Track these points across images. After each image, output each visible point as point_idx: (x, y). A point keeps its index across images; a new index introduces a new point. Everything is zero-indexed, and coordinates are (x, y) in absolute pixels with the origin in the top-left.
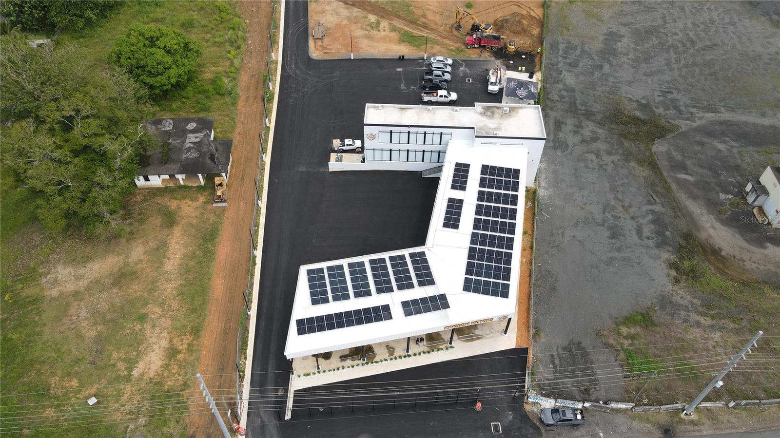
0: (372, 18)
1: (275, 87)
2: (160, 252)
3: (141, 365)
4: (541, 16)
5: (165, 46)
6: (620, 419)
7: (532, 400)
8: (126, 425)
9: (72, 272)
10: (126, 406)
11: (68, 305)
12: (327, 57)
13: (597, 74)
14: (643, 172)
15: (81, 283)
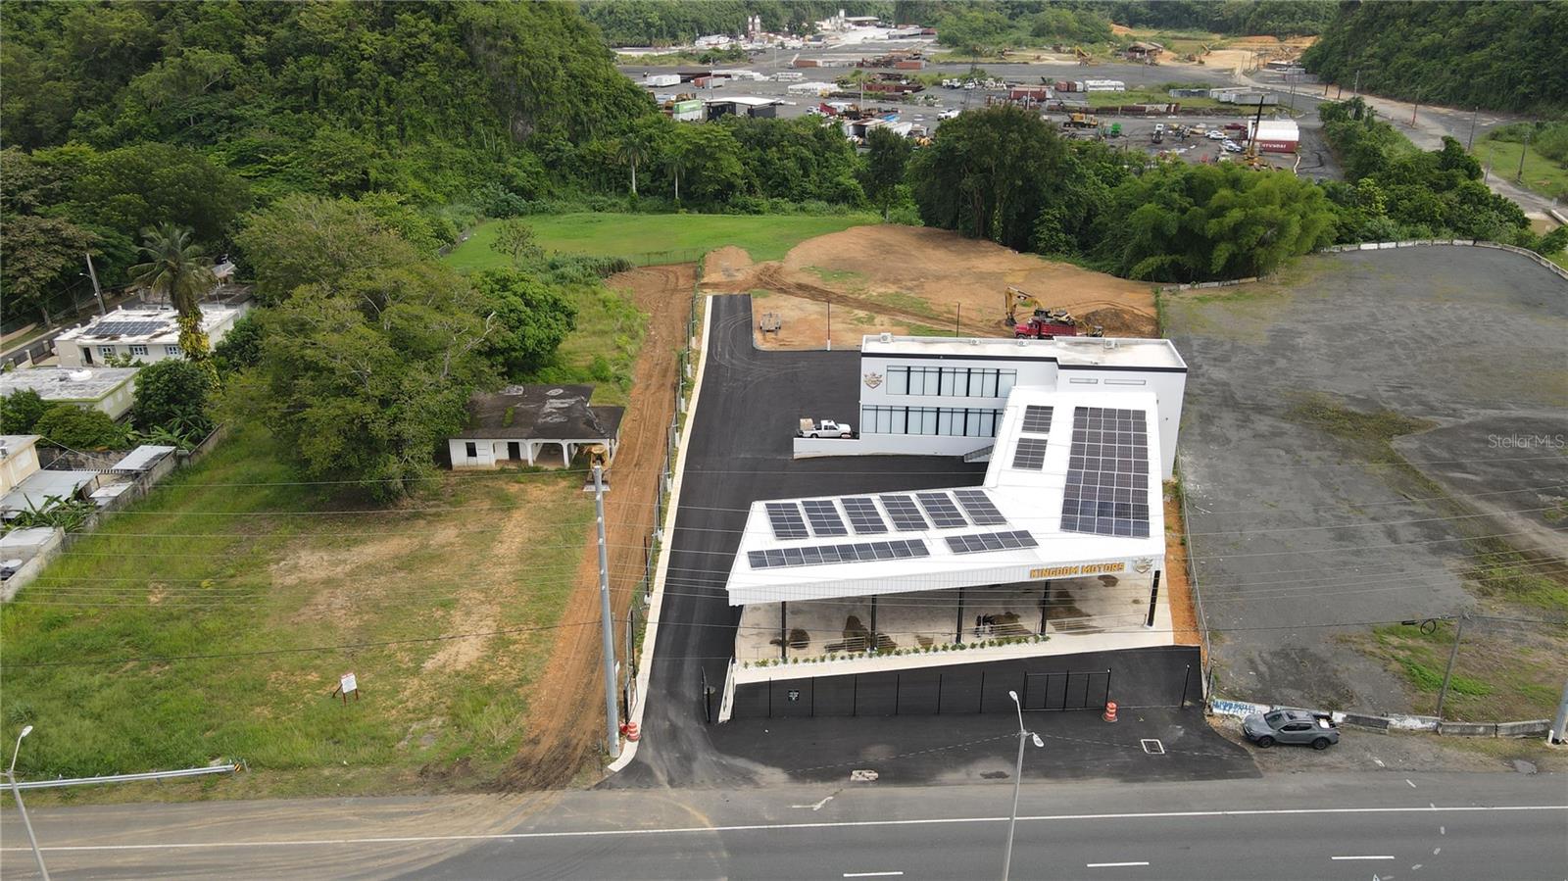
0: (861, 313)
1: (698, 375)
2: (487, 536)
3: (441, 656)
4: (1155, 316)
5: (524, 294)
6: (1414, 745)
7: (1221, 712)
8: (405, 726)
9: (325, 558)
10: (409, 704)
11: (313, 593)
12: (782, 349)
13: (1266, 369)
14: (1382, 469)
15: (339, 569)
